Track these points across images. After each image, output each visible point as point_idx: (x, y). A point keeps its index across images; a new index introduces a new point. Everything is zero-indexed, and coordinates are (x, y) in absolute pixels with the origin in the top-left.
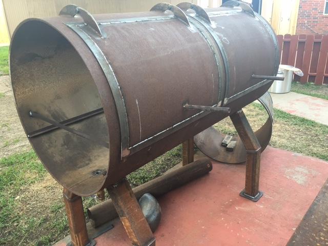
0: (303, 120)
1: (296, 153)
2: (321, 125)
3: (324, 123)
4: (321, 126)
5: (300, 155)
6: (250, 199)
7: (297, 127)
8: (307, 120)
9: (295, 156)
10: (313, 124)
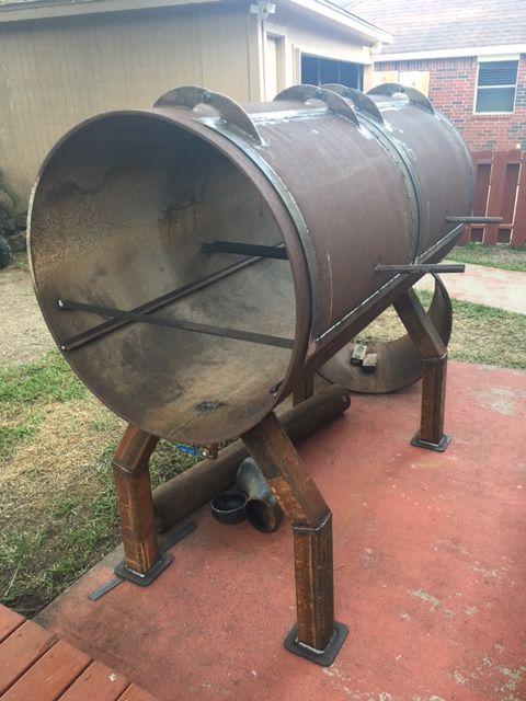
0: (481, 309)
1: (484, 366)
2: (514, 314)
3: (518, 312)
4: (515, 316)
5: (493, 367)
6: (432, 449)
7: (473, 322)
8: (488, 308)
9: (485, 370)
10: (500, 314)
